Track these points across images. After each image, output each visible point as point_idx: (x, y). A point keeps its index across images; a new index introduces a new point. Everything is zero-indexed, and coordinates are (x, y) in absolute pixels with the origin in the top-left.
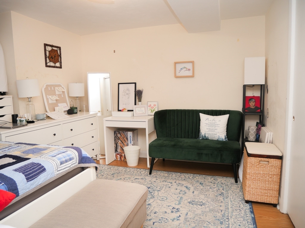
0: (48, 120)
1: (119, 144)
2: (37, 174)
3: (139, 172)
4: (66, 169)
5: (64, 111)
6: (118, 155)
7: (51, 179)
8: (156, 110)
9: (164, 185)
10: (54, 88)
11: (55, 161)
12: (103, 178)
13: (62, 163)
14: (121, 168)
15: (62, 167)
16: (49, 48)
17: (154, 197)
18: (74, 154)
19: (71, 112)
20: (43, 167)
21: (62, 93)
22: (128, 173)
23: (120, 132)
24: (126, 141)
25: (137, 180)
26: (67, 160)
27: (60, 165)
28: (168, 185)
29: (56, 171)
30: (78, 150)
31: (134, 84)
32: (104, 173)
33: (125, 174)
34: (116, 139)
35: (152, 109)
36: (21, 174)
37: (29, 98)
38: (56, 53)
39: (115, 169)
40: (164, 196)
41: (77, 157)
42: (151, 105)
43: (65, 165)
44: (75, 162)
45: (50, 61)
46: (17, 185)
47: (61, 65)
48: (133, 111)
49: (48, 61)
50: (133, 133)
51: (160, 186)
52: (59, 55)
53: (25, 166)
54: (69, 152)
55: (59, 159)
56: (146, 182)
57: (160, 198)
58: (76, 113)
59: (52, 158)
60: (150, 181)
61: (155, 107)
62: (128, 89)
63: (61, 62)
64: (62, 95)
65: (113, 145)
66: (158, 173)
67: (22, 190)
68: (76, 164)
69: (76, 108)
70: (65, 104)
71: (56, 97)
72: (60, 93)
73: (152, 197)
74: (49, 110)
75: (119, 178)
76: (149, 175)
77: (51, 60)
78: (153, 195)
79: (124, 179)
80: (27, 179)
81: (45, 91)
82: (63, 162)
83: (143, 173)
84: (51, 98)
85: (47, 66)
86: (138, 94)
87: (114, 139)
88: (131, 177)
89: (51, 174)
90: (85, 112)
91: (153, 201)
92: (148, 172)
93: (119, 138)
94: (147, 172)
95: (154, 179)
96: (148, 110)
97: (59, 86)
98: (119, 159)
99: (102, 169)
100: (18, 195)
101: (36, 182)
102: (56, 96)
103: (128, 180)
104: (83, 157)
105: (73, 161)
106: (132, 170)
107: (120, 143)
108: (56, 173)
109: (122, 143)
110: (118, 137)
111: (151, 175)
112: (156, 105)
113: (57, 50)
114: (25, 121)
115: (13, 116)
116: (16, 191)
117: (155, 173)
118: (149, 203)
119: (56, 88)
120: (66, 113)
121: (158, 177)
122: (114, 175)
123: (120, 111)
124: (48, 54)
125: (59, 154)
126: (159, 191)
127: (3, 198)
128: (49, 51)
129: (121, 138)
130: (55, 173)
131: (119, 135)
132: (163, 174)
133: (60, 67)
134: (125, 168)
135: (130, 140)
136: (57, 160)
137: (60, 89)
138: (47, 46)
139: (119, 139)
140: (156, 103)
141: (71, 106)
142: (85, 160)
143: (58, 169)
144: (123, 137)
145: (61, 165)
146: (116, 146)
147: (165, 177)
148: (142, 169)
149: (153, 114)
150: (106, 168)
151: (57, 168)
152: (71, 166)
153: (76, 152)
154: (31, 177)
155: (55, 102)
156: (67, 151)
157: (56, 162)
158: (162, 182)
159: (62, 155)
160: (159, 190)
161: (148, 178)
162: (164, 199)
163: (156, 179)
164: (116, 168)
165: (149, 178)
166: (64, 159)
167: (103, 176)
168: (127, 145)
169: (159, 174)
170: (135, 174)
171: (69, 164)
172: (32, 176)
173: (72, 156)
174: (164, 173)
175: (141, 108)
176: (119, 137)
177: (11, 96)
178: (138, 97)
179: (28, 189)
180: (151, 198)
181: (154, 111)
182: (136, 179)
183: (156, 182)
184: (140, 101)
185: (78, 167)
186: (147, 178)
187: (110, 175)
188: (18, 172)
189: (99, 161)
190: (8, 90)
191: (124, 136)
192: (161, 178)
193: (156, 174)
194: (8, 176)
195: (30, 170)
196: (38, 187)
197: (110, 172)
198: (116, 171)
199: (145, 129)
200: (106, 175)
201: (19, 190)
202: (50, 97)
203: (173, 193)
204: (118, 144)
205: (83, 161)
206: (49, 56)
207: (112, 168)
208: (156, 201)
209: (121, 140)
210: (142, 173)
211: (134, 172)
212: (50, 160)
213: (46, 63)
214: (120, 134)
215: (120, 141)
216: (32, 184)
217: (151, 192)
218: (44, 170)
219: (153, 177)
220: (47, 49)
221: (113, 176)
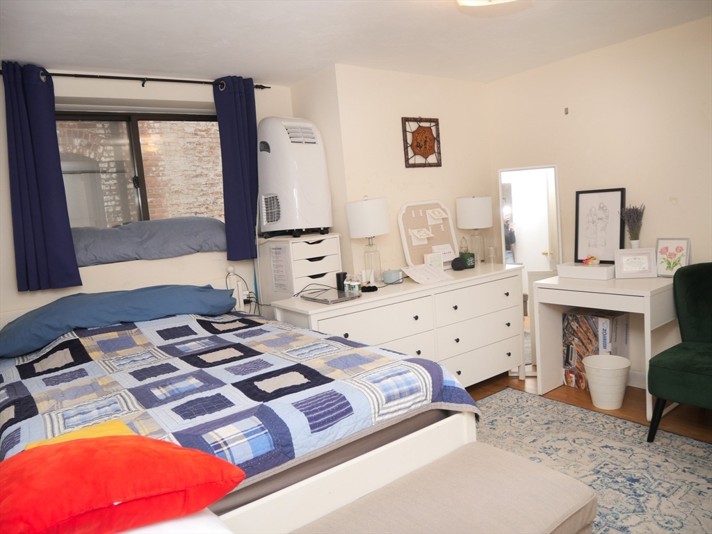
0: (406, 284)
1: (574, 347)
2: (332, 418)
3: (619, 429)
4: (400, 413)
5: (444, 263)
6: (571, 375)
7: (363, 431)
8: (684, 264)
9: (684, 482)
10: (424, 212)
11: (375, 392)
12: (521, 428)
13: (389, 399)
14: (573, 411)
15: (391, 407)
16: (412, 126)
17: (643, 511)
18: (423, 379)
19: (460, 264)
20: (348, 403)
21: (441, 222)
22: (589, 425)
23: (579, 317)
24: (593, 340)
25: (608, 450)
26: (405, 393)
27: (384, 402)
28: (698, 485)
29: (377, 415)
30: (434, 369)
31: (619, 193)
32: (528, 416)
33: (581, 427)
34: (568, 333)
35: (670, 260)
36: (302, 414)
37: (369, 238)
38: (427, 134)
39: (557, 409)
40: (675, 517)
41: (428, 386)
42: (667, 248)
43: (398, 404)
44: (424, 398)
45: (415, 154)
46: (292, 436)
47: (440, 160)
48: (613, 263)
49: (411, 153)
50: (612, 324)
51: (672, 482)
52: (435, 136)
53: (317, 397)
54: (411, 375)
55: (385, 390)
56: (632, 460)
57: (660, 518)
58: (473, 267)
59: (372, 384)
60: (645, 461)
61: (679, 255)
62: (602, 206)
63: (439, 153)
64: (442, 225)
65: (559, 349)
66: (673, 443)
67: (301, 448)
68: (425, 403)
69: (473, 255)
70: (447, 247)
71: (427, 232)
72: (437, 222)
73: (637, 510)
74: (412, 261)
75: (561, 436)
76: (646, 443)
77: (417, 151)
78: (643, 505)
79: (574, 442)
80: (312, 427)
81: (404, 219)
82: (394, 396)
83: (630, 433)
84: (416, 235)
85: (408, 165)
86: (631, 221)
87: (562, 334)
88: (595, 438)
89: (362, 421)
90: (492, 264)
91: (639, 523)
92: (644, 432)
93: (574, 330)
94: (641, 434)
95: (658, 459)
96: (659, 261)
97: (437, 206)
98: (573, 384)
99: (525, 404)
100: (292, 457)
101: (329, 434)
102: (428, 229)
103: (583, 447)
104: (445, 386)
105: (418, 394)
106: (602, 419)
107: (576, 345)
108: (375, 419)
109: (581, 344)
110: (573, 328)
111: (652, 445)
112: (685, 248)
113: (430, 128)
114: (357, 287)
115: (338, 276)
116: (288, 449)
117: (665, 441)
118: (626, 524)
119: (429, 212)
120: (450, 266)
121: (672, 453)
122: (550, 426)
123: (581, 261)
124: (410, 141)
125: (388, 377)
126: (664, 496)
127: (222, 477)
128: (413, 133)
129: (581, 332)
130: (373, 420)
131: (575, 325)
132: (690, 447)
133: (439, 164)
134: (585, 411)
135: (605, 339)
136: (380, 391)
137: (437, 213)
138: (407, 123)
139: (574, 333)
140: (683, 244)
141: (463, 251)
142: (448, 395)
143: (381, 412)
144: (585, 329)
145: (387, 402)
146: (566, 351)
147: (694, 459)
148: (628, 423)
149: (673, 273)
150: (535, 405)
151: (377, 410)
152: (413, 407)
153: (429, 375)
154: (320, 424)
155: (426, 242)
156: (408, 371)
157: (378, 395)
158: (680, 471)
159: (394, 381)
160: (666, 493)
161: (641, 450)
162: (674, 525)
163: (664, 458)
164: (560, 408)
165: (642, 453)
166: (396, 391)
167: (523, 422)
168: (596, 352)
169: (678, 447)
170: (606, 432)
171: (407, 401)
172: (324, 423)
173: (417, 384)
174: (693, 446)
175: (637, 257)
176: (576, 329)
177: (338, 236)
178: (629, 226)
179: (313, 446)
180: (634, 511)
181: (675, 264)
182: (606, 447)
183: (662, 468)
184: (635, 236)
185: (430, 408)
186: (637, 449)
187: (541, 423)
188: (298, 410)
189: (524, 381)
190: (333, 222)
191: (588, 329)
192: (679, 459)
193: (668, 445)
194: (280, 416)
195: (321, 409)
196: (334, 444)
197: (543, 417)
198: (559, 416)
199: (641, 316)
200: (532, 421)
201: (295, 447)
202: (415, 231)
203: (708, 513)
204: (571, 346)
205: (444, 397)
206: (412, 143)
207: (550, 407)
208: (647, 524)
209: (579, 338)
210: (627, 432)
211: (606, 426)
212: (366, 388)
213: (407, 160)
214: (578, 323)
215: (576, 339)
216: (321, 438)
217: (640, 496)
218: (350, 410)
219: (657, 452)
220: (408, 129)
221: (548, 428)
